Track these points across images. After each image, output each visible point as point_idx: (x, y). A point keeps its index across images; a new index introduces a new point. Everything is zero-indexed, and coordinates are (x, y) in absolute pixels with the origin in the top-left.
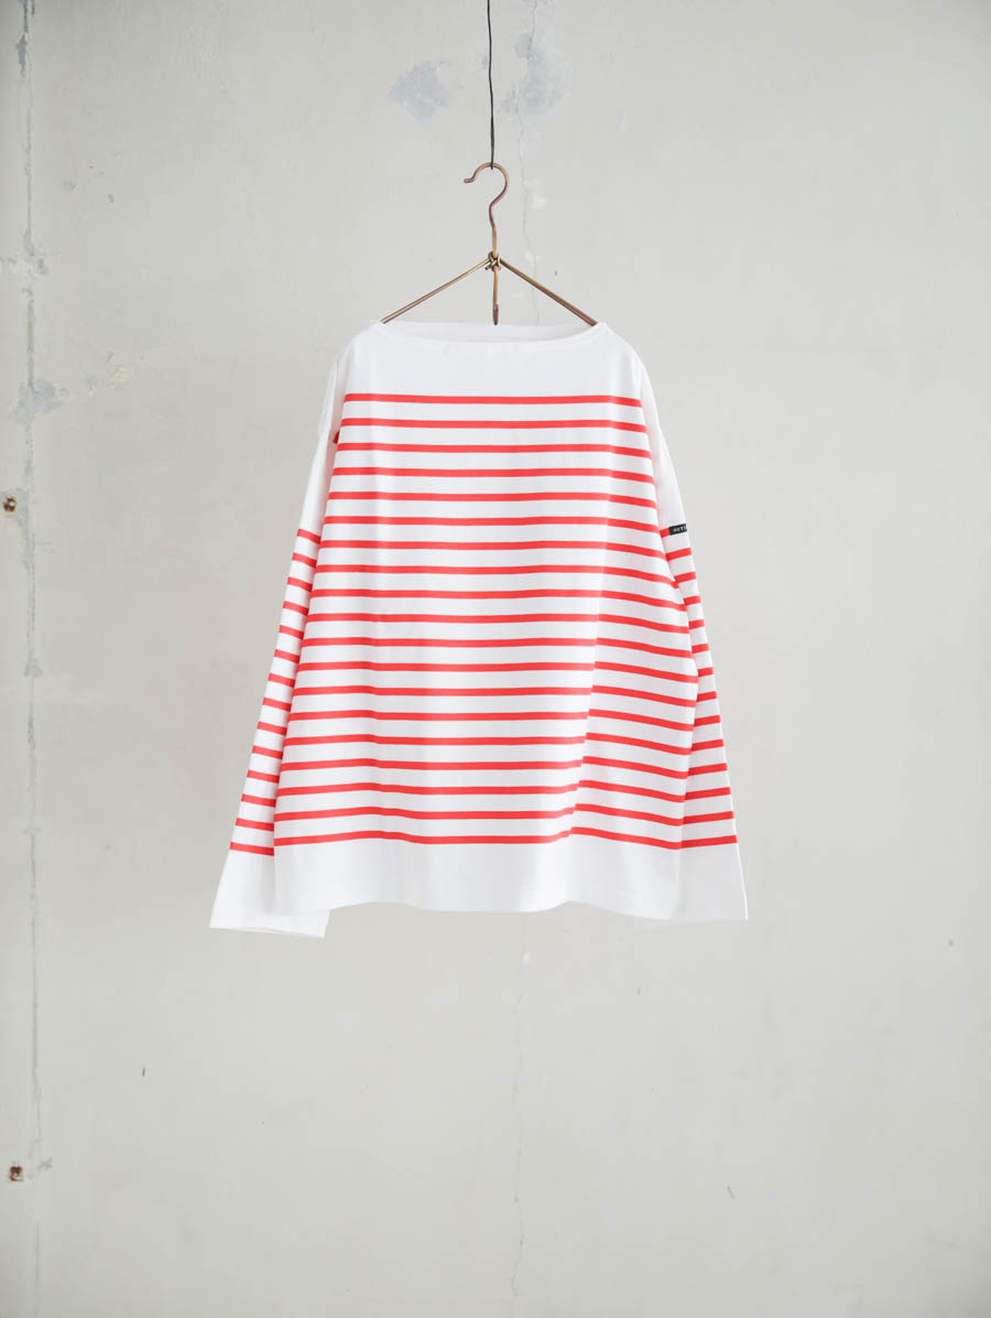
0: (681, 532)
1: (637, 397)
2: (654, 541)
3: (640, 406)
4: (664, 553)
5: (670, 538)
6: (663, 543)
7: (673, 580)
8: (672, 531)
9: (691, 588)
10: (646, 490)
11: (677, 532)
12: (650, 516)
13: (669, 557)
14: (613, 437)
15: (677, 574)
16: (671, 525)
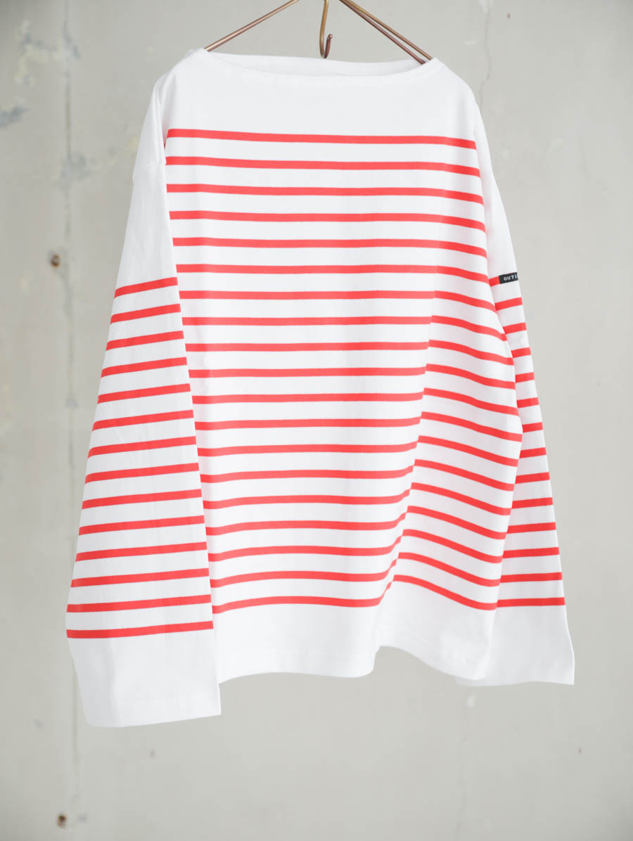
0: (512, 280)
1: (470, 138)
2: (482, 291)
3: (475, 148)
4: (493, 303)
5: (500, 287)
6: (492, 291)
7: (502, 331)
8: (502, 279)
9: (521, 340)
10: (475, 238)
11: (508, 281)
12: (478, 264)
13: (499, 307)
14: (448, 181)
15: (506, 324)
16: (501, 274)
